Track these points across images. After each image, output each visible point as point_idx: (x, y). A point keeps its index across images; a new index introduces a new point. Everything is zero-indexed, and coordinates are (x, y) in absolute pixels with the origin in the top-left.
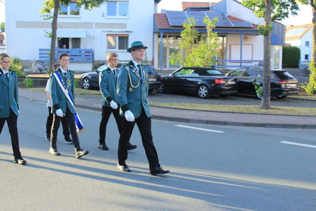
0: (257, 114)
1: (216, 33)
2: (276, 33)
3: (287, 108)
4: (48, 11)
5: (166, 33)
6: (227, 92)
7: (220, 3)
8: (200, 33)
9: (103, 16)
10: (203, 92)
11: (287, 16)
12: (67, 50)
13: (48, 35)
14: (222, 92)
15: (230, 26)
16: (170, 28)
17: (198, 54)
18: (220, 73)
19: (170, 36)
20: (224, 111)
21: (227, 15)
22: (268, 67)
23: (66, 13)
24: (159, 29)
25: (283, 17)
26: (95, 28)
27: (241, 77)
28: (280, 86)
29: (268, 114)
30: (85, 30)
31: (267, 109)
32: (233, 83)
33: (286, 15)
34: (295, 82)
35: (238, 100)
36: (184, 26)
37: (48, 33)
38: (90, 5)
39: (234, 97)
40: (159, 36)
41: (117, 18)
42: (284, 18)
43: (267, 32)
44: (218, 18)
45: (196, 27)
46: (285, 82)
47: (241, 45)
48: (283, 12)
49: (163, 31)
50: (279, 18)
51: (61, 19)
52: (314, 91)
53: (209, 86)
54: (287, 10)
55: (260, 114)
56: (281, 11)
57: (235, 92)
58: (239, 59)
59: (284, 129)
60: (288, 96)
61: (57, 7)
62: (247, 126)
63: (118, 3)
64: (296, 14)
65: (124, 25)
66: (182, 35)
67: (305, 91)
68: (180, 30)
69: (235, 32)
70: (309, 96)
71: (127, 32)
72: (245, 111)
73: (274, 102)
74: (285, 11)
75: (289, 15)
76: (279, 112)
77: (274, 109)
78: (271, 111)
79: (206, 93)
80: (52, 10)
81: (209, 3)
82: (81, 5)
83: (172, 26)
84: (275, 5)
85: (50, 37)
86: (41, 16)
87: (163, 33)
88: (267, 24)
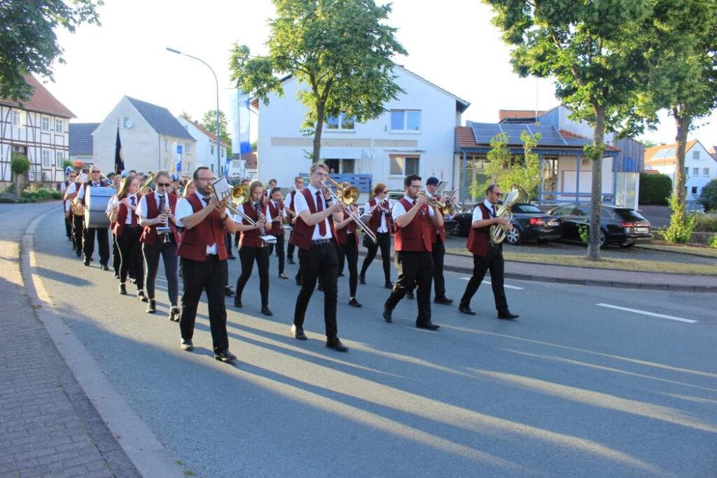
0: (577, 267)
1: (537, 155)
2: (631, 156)
3: (626, 260)
4: (311, 124)
5: (472, 154)
6: (545, 237)
7: (550, 112)
8: (513, 155)
9: (386, 130)
10: (513, 236)
11: (642, 132)
12: (335, 175)
13: (309, 156)
14: (539, 237)
15: (563, 145)
16: (477, 146)
18: (538, 210)
19: (477, 158)
20: (533, 261)
21: (560, 129)
22: (597, 203)
23: (337, 127)
24: (462, 148)
25: (636, 132)
26: (375, 145)
27: (567, 216)
28: (623, 230)
29: (593, 268)
30: (361, 148)
31: (595, 261)
32: (556, 224)
33: (641, 129)
34: (646, 225)
35: (561, 248)
36: (492, 145)
37: (308, 153)
38: (363, 116)
39: (558, 244)
40: (462, 158)
41: (406, 133)
42: (638, 135)
43: (598, 154)
44: (543, 134)
45: (509, 145)
46: (630, 225)
47: (578, 171)
48: (636, 126)
49: (467, 151)
50: (630, 135)
51: (326, 133)
52: (676, 238)
53: (521, 227)
54: (642, 122)
55: (582, 267)
56: (632, 125)
57: (559, 236)
58: (575, 191)
59: (611, 288)
60: (636, 245)
61: (321, 118)
62: (560, 283)
63: (406, 112)
64: (655, 128)
65: (414, 143)
66: (489, 157)
67: (664, 239)
68: (486, 149)
69: (569, 154)
70: (669, 245)
71: (417, 151)
72: (561, 263)
73: (603, 252)
74: (639, 124)
75: (645, 131)
76: (611, 266)
77: (605, 261)
78: (600, 264)
79: (516, 237)
80: (316, 124)
81: (534, 112)
82: (351, 116)
83: (479, 145)
84: (624, 116)
85: (310, 158)
86: (301, 131)
87: (467, 154)
88: (597, 143)
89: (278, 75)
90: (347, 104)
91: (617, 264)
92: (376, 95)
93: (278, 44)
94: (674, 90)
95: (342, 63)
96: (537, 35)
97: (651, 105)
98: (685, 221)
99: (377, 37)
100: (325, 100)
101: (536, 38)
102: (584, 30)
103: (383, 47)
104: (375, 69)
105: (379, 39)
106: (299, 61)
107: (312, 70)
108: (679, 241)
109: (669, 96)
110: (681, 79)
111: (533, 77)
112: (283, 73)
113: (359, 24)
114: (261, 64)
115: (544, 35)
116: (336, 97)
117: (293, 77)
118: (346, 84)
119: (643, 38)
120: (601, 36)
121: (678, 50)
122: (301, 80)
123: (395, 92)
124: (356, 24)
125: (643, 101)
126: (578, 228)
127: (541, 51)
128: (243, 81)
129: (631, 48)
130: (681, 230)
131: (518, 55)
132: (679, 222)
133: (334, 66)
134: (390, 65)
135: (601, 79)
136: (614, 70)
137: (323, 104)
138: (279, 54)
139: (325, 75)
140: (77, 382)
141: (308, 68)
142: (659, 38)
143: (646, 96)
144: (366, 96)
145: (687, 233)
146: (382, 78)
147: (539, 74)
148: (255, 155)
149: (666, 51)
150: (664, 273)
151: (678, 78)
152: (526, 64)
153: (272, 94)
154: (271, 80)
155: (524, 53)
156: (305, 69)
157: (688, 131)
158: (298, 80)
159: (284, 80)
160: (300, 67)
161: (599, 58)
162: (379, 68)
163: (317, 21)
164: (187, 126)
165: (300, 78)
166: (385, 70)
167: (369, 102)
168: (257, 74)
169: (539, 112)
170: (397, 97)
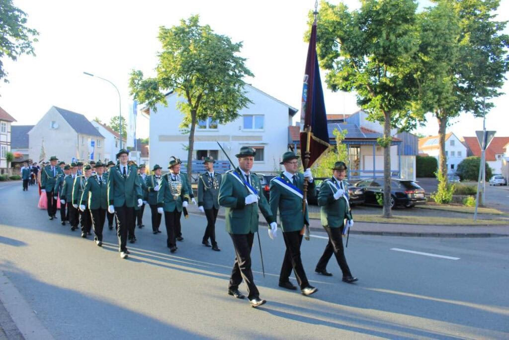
0: (376, 223)
1: (345, 145)
2: (409, 144)
3: (410, 217)
4: (187, 126)
6: (354, 202)
7: (354, 115)
9: (240, 129)
11: (415, 128)
13: (185, 148)
15: (363, 137)
17: (327, 165)
21: (360, 127)
22: (388, 177)
23: (205, 127)
24: (293, 141)
25: (412, 128)
26: (233, 140)
27: (368, 187)
28: (406, 196)
29: (387, 223)
30: (222, 142)
31: (389, 218)
32: (361, 193)
33: (415, 126)
34: (422, 192)
35: (365, 209)
37: (185, 146)
38: (224, 119)
39: (363, 207)
41: (254, 131)
43: (387, 144)
44: (349, 131)
46: (411, 192)
47: (374, 155)
48: (411, 124)
49: (297, 143)
50: (407, 130)
51: (198, 132)
52: (442, 200)
54: (415, 121)
55: (379, 223)
56: (409, 123)
57: (363, 201)
58: (372, 169)
59: (400, 237)
60: (416, 206)
61: (194, 122)
62: (364, 234)
63: (254, 117)
64: (424, 125)
65: (260, 138)
67: (434, 201)
69: (367, 143)
70: (438, 205)
71: (262, 144)
72: (366, 220)
73: (394, 211)
74: (413, 122)
76: (399, 221)
77: (396, 218)
78: (392, 220)
80: (190, 125)
81: (342, 115)
82: (215, 119)
84: (403, 117)
85: (187, 150)
86: (180, 131)
87: (297, 145)
88: (387, 136)
89: (163, 91)
90: (212, 112)
91: (403, 220)
92: (233, 105)
93: (163, 70)
94: (435, 100)
95: (208, 82)
96: (342, 63)
97: (421, 110)
98: (448, 188)
99: (233, 65)
100: (197, 109)
101: (342, 65)
102: (374, 60)
103: (237, 71)
104: (232, 86)
105: (235, 66)
106: (178, 81)
107: (188, 87)
108: (445, 202)
109: (433, 104)
110: (440, 93)
111: (341, 91)
112: (167, 89)
113: (220, 56)
114: (151, 83)
115: (347, 63)
116: (204, 107)
117: (174, 92)
118: (212, 98)
119: (414, 65)
120: (386, 63)
121: (436, 73)
122: (180, 95)
123: (246, 103)
124: (217, 56)
125: (415, 108)
126: (375, 196)
127: (346, 74)
128: (138, 96)
129: (406, 72)
130: (446, 194)
131: (330, 77)
132: (443, 189)
133: (203, 84)
134: (242, 84)
135: (387, 93)
136: (395, 87)
137: (195, 111)
138: (165, 76)
139: (197, 91)
140: (12, 321)
141: (185, 86)
142: (424, 66)
143: (417, 104)
144: (226, 106)
145: (449, 196)
146: (237, 93)
147: (345, 89)
148: (147, 148)
149: (429, 75)
150: (436, 225)
151: (437, 92)
152: (336, 83)
153: (159, 105)
154: (159, 95)
155: (335, 76)
156: (182, 87)
157: (446, 127)
158: (178, 94)
159: (167, 95)
160: (179, 86)
161: (384, 79)
162: (234, 86)
163: (190, 53)
164: (98, 128)
165: (179, 93)
166: (239, 88)
167: (228, 110)
168: (149, 91)
169: (346, 115)
170: (247, 106)
